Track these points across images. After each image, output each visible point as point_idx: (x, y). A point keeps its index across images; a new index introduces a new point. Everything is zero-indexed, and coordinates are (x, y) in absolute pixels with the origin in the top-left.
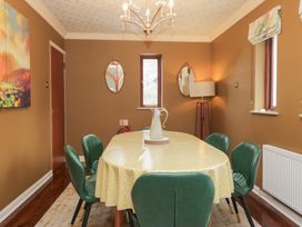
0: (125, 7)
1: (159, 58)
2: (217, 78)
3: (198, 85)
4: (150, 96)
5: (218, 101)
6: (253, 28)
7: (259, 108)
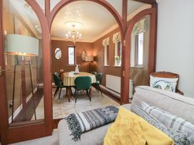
0: (67, 35)
1: (74, 47)
2: (95, 55)
3: (88, 56)
4: (71, 61)
5: (95, 62)
6: (104, 41)
7: (106, 65)
